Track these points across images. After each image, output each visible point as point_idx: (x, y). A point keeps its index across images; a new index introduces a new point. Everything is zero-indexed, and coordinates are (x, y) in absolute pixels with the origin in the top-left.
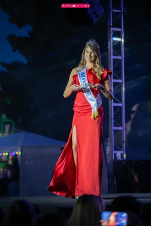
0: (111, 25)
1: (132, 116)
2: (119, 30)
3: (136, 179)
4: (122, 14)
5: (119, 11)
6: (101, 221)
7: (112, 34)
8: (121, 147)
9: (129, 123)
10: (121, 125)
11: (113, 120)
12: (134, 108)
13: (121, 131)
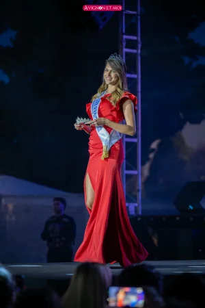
0: (124, 31)
1: (151, 156)
2: (135, 38)
3: (156, 241)
4: (139, 17)
5: (135, 13)
6: (108, 299)
7: (124, 44)
8: (135, 197)
9: (147, 166)
10: (135, 168)
11: (124, 161)
12: (154, 145)
13: (136, 176)
